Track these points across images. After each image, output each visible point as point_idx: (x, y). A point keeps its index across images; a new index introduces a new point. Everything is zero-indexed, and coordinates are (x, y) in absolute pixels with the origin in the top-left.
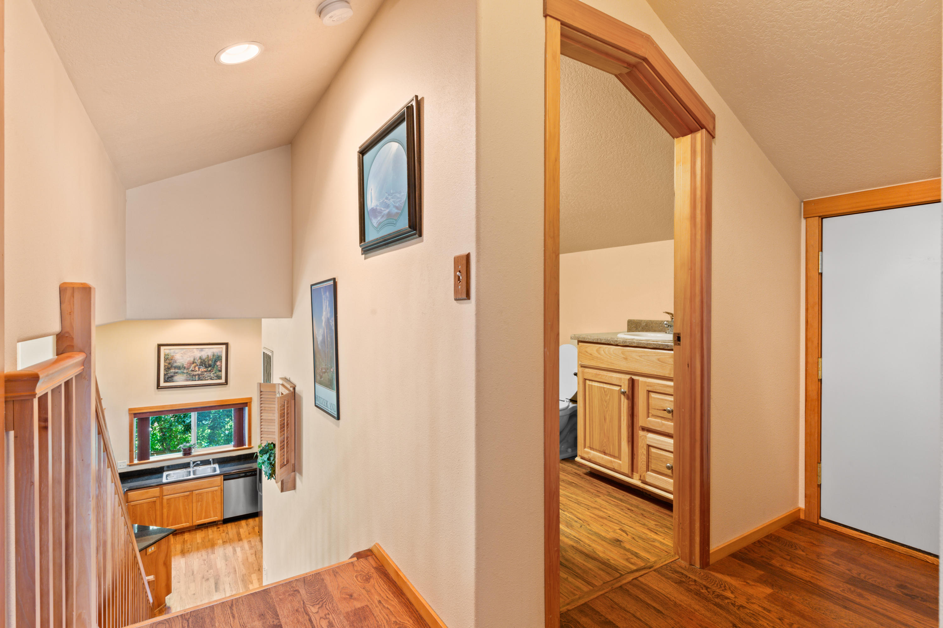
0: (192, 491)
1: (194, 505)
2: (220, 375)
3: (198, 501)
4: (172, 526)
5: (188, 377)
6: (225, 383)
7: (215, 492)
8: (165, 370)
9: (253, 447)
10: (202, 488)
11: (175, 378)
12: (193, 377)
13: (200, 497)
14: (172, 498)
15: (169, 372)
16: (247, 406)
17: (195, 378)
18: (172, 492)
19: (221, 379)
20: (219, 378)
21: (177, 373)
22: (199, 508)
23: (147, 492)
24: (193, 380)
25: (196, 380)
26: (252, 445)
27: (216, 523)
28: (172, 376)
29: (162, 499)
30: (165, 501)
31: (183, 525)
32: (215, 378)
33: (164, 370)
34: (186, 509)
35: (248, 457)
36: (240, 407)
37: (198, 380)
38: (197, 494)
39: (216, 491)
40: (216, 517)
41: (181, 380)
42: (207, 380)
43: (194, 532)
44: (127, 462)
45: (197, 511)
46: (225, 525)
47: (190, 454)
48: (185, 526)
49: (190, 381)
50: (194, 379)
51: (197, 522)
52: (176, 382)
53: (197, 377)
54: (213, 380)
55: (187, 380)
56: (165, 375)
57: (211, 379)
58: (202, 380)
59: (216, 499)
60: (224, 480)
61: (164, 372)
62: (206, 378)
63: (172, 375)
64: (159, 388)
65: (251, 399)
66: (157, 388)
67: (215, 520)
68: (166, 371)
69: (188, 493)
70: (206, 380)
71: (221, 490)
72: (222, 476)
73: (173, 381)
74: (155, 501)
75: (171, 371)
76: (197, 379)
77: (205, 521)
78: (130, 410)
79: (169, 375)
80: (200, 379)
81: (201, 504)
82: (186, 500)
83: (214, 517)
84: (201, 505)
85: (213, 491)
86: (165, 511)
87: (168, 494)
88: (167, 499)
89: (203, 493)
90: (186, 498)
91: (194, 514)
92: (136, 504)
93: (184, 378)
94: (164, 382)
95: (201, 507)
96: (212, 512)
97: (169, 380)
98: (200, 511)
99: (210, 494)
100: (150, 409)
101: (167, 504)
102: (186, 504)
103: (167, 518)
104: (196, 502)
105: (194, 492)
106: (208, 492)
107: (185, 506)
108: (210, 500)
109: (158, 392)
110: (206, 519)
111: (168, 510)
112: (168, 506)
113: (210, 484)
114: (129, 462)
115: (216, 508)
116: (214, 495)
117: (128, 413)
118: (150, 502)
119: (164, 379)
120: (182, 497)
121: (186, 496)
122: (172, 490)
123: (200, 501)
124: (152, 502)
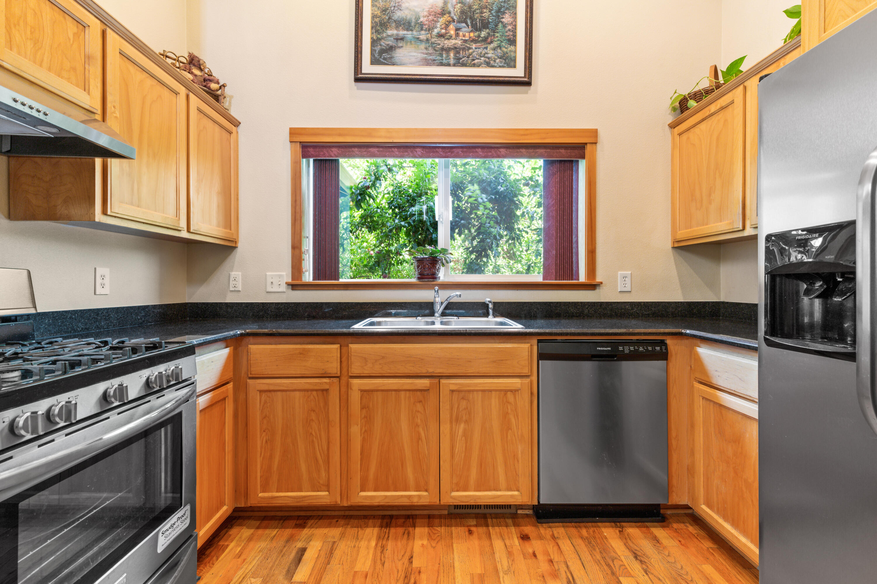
0: (440, 377)
1: (445, 428)
2: (513, 54)
3: (458, 420)
4: (375, 490)
5: (430, 54)
6: (525, 77)
7: (511, 398)
8: (375, 28)
9: (599, 285)
10: (471, 371)
11: (400, 54)
12: (441, 55)
13: (464, 404)
14: (377, 391)
15: (384, 35)
16: (583, 157)
17: (448, 56)
18: (377, 370)
19: (515, 67)
20: (511, 63)
22: (459, 446)
23: (303, 353)
24: (441, 64)
25: (449, 65)
26: (598, 279)
27: (513, 511)
29: (348, 386)
30: (355, 397)
31: (409, 497)
32: (498, 61)
33: (372, 28)
34: (419, 438)
35: (586, 311)
36: (564, 156)
37: (454, 65)
38: (453, 391)
39: (514, 391)
40: (516, 493)
41: (413, 60)
42: (479, 66)
43: (442, 530)
44: (286, 276)
45: (452, 456)
46: (545, 530)
47: (434, 276)
48: (416, 501)
49: (434, 64)
50: (445, 61)
51: (454, 494)
52: (401, 65)
53: (452, 55)
54: (493, 66)
55: (428, 63)
56: (373, 42)
57: (488, 65)
58: (464, 65)
59: (513, 420)
60: (542, 356)
61: (372, 33)
62: (476, 61)
64: (360, 76)
65: (595, 133)
66: (357, 80)
67: (511, 502)
68: (377, 32)
69: (425, 383)
70: (474, 65)
71: (532, 394)
72: (534, 341)
73: (393, 60)
74: (327, 390)
75: (390, 32)
76: (452, 61)
77: (479, 497)
78: (293, 132)
79: (382, 42)
80: (459, 63)
81: (465, 430)
82: (419, 407)
83: (509, 489)
84: (465, 434)
85: (506, 391)
86: (356, 430)
87: (366, 372)
88: (362, 391)
89: (473, 391)
90: (420, 402)
91: (445, 466)
92: (272, 388)
93: (419, 55)
94: (372, 63)
95: (466, 443)
96: (501, 470)
97: (384, 59)
98: (463, 455)
99: (494, 401)
100: (340, 135)
101: (362, 408)
102: (419, 421)
103: (362, 460)
104: (451, 422)
105: (443, 381)
106: (491, 391)
107: (417, 426)
108: (496, 424)
109: (358, 89)
110: (480, 491)
111: (365, 431)
112: (363, 416)
113: (494, 362)
114: (293, 279)
115: (514, 456)
116: (509, 408)
117: (291, 142)
118: (312, 390)
119: (372, 54)
120: (408, 392)
121: (419, 393)
122: (376, 361)
123: (464, 418)
124: (317, 390)
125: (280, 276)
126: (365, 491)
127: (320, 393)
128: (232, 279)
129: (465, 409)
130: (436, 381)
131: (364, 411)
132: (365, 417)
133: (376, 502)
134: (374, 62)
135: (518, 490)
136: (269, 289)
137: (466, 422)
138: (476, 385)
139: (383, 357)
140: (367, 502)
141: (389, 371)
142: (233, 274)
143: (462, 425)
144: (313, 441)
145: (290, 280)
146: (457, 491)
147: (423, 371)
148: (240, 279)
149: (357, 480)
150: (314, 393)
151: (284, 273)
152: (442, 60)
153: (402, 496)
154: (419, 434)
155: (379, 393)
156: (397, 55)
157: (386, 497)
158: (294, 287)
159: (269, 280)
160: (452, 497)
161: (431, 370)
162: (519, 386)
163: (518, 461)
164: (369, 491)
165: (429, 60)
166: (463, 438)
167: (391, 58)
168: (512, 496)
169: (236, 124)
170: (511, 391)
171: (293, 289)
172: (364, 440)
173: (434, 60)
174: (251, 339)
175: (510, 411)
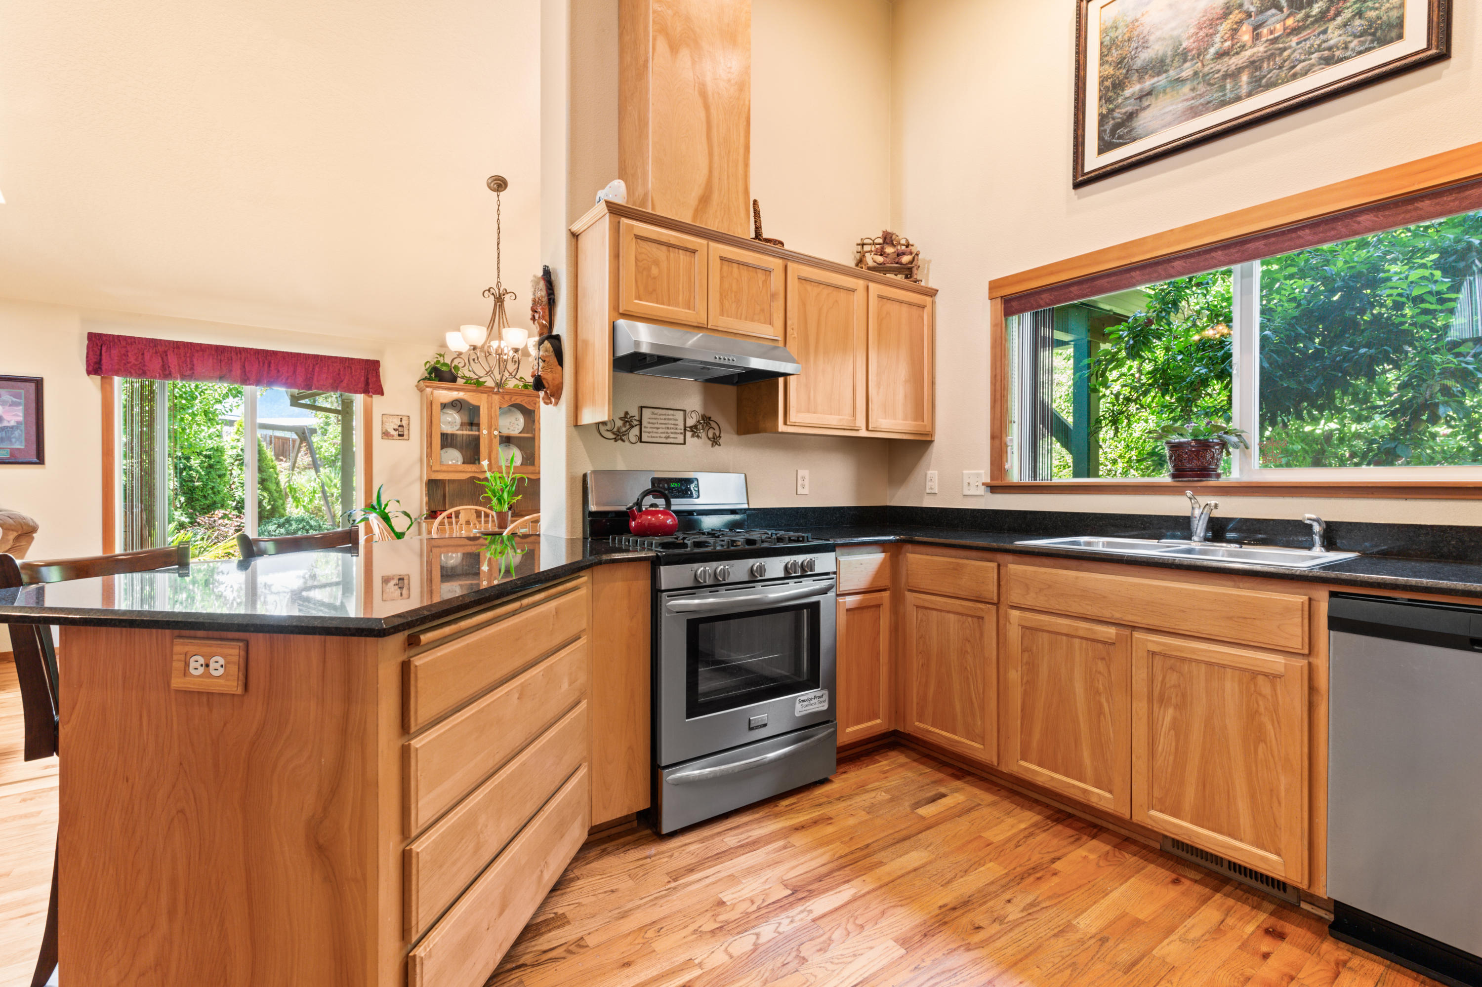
0: (1134, 628)
1: (1140, 707)
2: (1397, 14)
3: (1162, 700)
4: (1039, 765)
5: (1201, 96)
6: (1428, 48)
7: (1265, 687)
8: (1105, 97)
10: (1184, 627)
11: (1144, 120)
12: (1223, 88)
13: (1173, 678)
14: (1044, 631)
15: (1120, 100)
17: (1236, 84)
18: (1042, 602)
19: (1401, 37)
20: (1389, 33)
21: (1149, 93)
22: (1165, 742)
23: (957, 569)
24: (1223, 104)
25: (1238, 99)
28: (1131, 116)
29: (1007, 618)
30: (1014, 633)
31: (1085, 791)
32: (1354, 44)
33: (1100, 98)
34: (1100, 713)
37: (1250, 95)
38: (1154, 653)
39: (1273, 678)
40: (1274, 857)
41: (1169, 118)
42: (1306, 73)
43: (1132, 859)
44: (984, 474)
45: (1153, 755)
47: (1205, 472)
48: (1094, 801)
49: (1207, 110)
50: (1230, 96)
51: (1153, 813)
52: (1146, 135)
53: (1245, 78)
54: (1342, 60)
55: (1194, 112)
56: (1103, 119)
57: (1330, 61)
58: (1271, 85)
59: (1269, 727)
60: (1338, 624)
61: (1101, 106)
62: (1299, 67)
63: (1129, 109)
64: (1080, 179)
66: (1078, 186)
68: (1109, 100)
69: (1111, 632)
71: (1313, 689)
72: (1323, 593)
73: (1134, 134)
74: (982, 619)
75: (1128, 92)
76: (1245, 90)
77: (1198, 835)
79: (1116, 114)
80: (1260, 86)
81: (1174, 720)
82: (1101, 666)
83: (1259, 845)
84: (1175, 725)
85: (1254, 674)
86: (1014, 676)
87: (1029, 601)
88: (1023, 627)
89: (1190, 660)
90: (1103, 659)
91: (1140, 765)
92: (927, 605)
93: (1180, 105)
94: (1101, 151)
95: (1177, 741)
96: (1242, 806)
97: (1120, 137)
98: (1172, 758)
99: (1231, 686)
100: (1052, 273)
101: (1023, 651)
102: (1101, 686)
103: (1022, 718)
104: (1150, 700)
105: (1137, 635)
106: (1224, 666)
107: (1097, 693)
108: (1233, 725)
109: (1079, 198)
110: (1203, 827)
111: (1028, 681)
112: (1025, 661)
113: (1230, 618)
114: (992, 478)
115: (1272, 790)
116: (1261, 703)
117: (991, 299)
118: (968, 615)
119: (1101, 138)
120: (1084, 641)
121: (1100, 645)
122: (1041, 590)
123: (1174, 701)
124: (972, 616)
125: (978, 475)
126: (1026, 761)
127: (975, 620)
128: (928, 478)
129: (1175, 686)
130: (1127, 632)
131: (1026, 655)
132: (1027, 663)
133: (1040, 781)
134: (1105, 147)
135: (1279, 854)
136: (966, 492)
137: (1176, 707)
138: (1194, 651)
139: (1050, 587)
140: (1028, 777)
141: (1057, 607)
142: (930, 473)
143: (1170, 711)
144: (968, 678)
145: (988, 480)
146: (1161, 811)
147: (1106, 614)
148: (936, 479)
149: (1016, 744)
150: (970, 619)
151: (982, 471)
152: (1225, 95)
153: (1074, 786)
154: (1101, 705)
155: (1045, 635)
156: (1141, 122)
157: (1053, 779)
158: (993, 489)
159: (966, 480)
160: (1150, 817)
161: (1117, 615)
162: (1282, 670)
163: (1280, 803)
164: (1031, 762)
165: (1197, 107)
166: (1172, 732)
167: (1130, 131)
168: (1262, 858)
169: (932, 293)
170: (1266, 675)
171: (992, 492)
172: (1025, 694)
173: (1209, 102)
174: (909, 547)
175: (1262, 709)
